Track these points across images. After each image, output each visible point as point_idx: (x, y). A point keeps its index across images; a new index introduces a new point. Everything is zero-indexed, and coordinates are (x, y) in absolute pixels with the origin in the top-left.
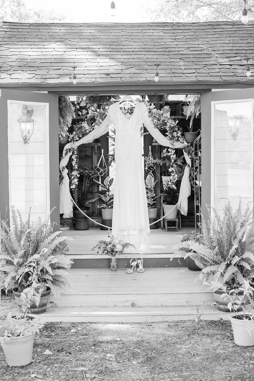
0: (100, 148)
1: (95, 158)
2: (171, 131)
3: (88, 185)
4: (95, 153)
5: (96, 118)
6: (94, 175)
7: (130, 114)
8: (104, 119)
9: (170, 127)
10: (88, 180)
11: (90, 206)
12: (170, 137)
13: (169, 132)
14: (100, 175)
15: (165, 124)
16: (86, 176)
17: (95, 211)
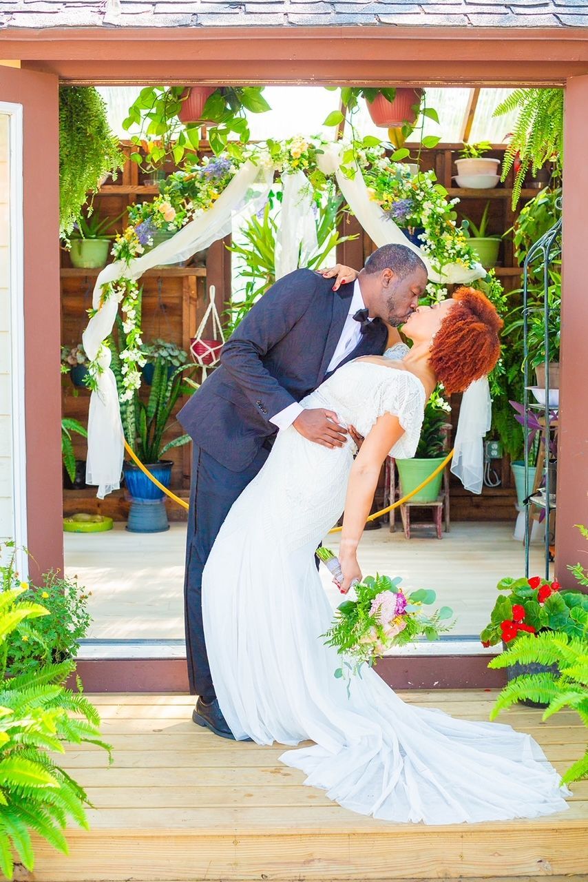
0: (205, 281)
1: (189, 312)
2: (434, 229)
3: (168, 394)
4: (190, 298)
5: (197, 185)
6: (185, 364)
7: (306, 172)
8: (224, 188)
9: (433, 215)
10: (168, 380)
11: (174, 457)
12: (433, 247)
13: (428, 231)
14: (204, 363)
15: (417, 207)
16: (163, 368)
17: (187, 472)
